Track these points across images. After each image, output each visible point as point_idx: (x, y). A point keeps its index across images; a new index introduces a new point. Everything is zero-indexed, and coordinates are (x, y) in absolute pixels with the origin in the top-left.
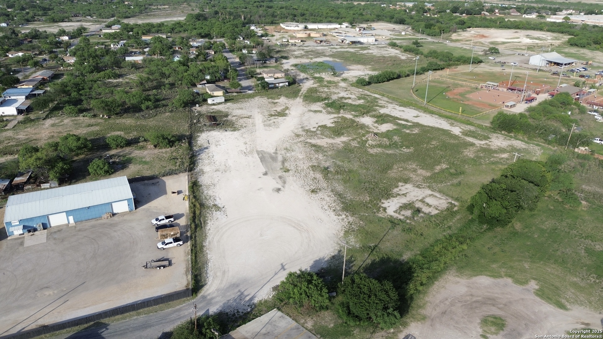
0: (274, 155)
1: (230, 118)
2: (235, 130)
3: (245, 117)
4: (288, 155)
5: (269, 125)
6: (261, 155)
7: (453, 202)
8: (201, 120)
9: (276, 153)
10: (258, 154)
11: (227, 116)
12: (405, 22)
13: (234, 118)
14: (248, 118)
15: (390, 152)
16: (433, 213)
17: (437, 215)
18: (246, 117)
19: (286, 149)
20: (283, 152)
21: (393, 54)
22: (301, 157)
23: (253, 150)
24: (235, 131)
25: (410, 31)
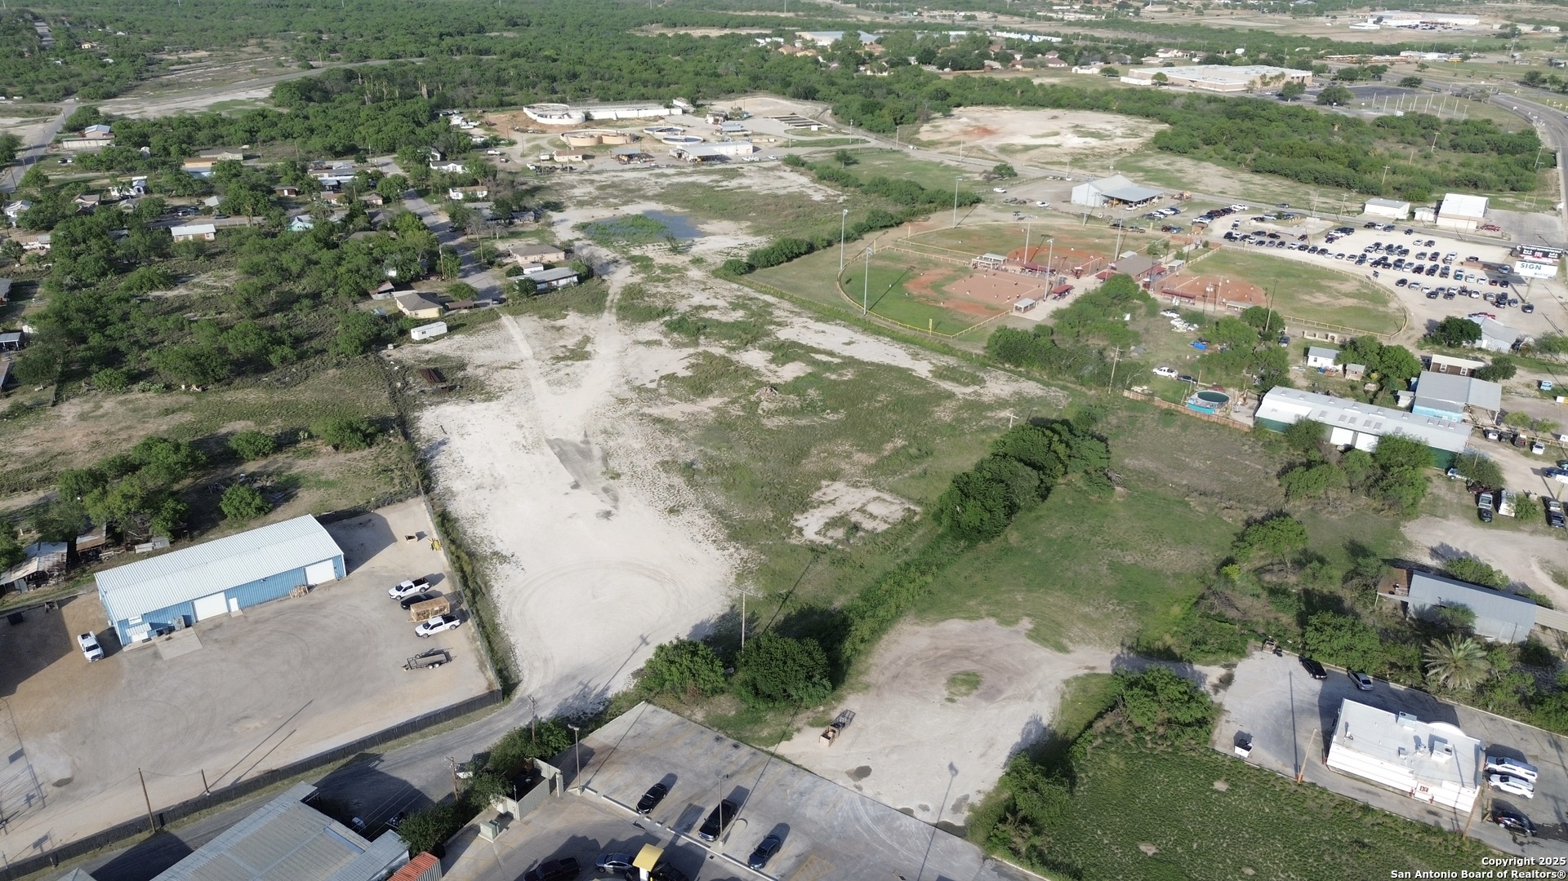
0: (582, 446)
1: (470, 371)
2: (489, 398)
3: (502, 368)
4: (611, 443)
5: (559, 383)
6: (557, 450)
7: (912, 507)
8: (411, 380)
9: (587, 442)
10: (552, 448)
11: (462, 366)
12: (818, 96)
13: (480, 372)
14: (510, 368)
15: (804, 422)
16: (879, 530)
17: (886, 532)
18: (506, 367)
19: (605, 432)
20: (601, 438)
21: (795, 189)
22: (637, 446)
23: (540, 440)
24: (490, 400)
25: (830, 120)
